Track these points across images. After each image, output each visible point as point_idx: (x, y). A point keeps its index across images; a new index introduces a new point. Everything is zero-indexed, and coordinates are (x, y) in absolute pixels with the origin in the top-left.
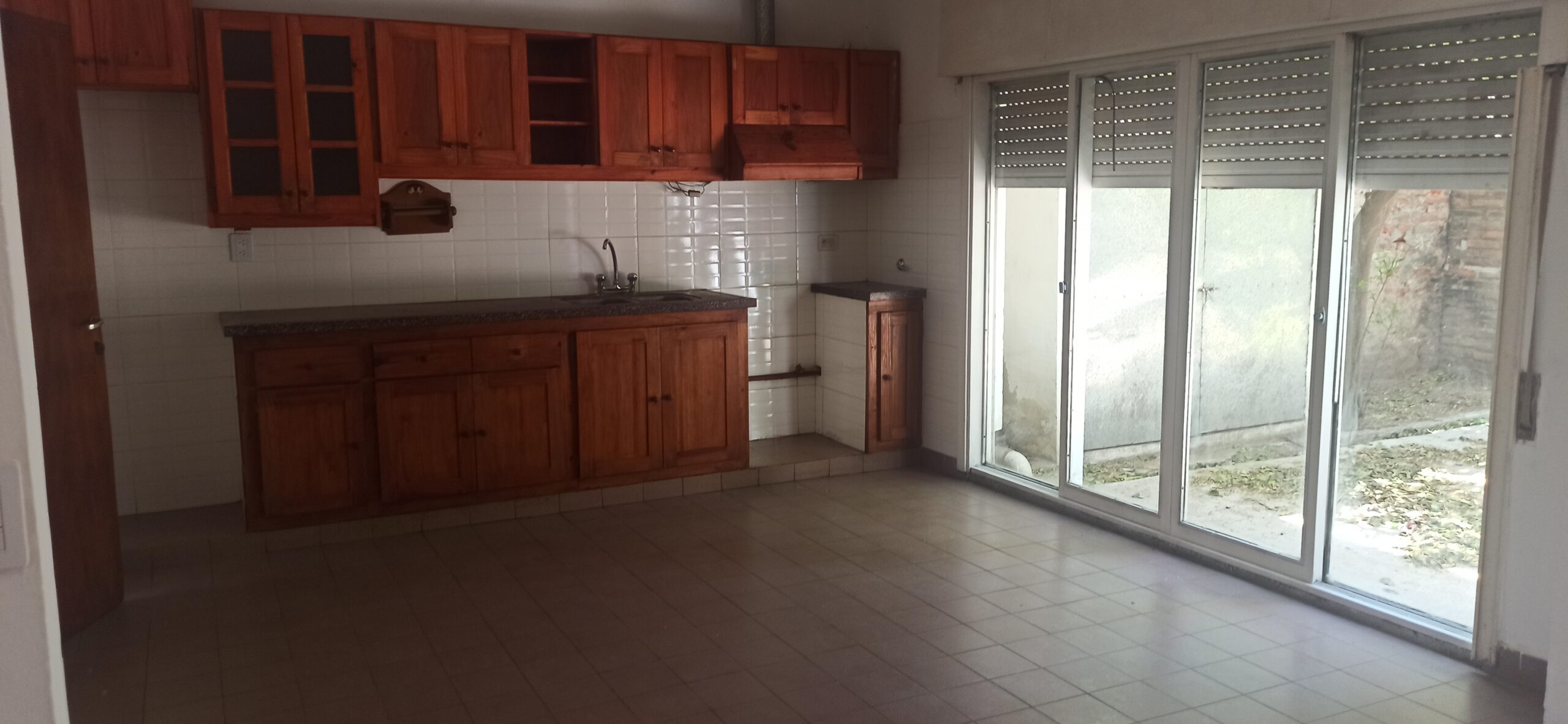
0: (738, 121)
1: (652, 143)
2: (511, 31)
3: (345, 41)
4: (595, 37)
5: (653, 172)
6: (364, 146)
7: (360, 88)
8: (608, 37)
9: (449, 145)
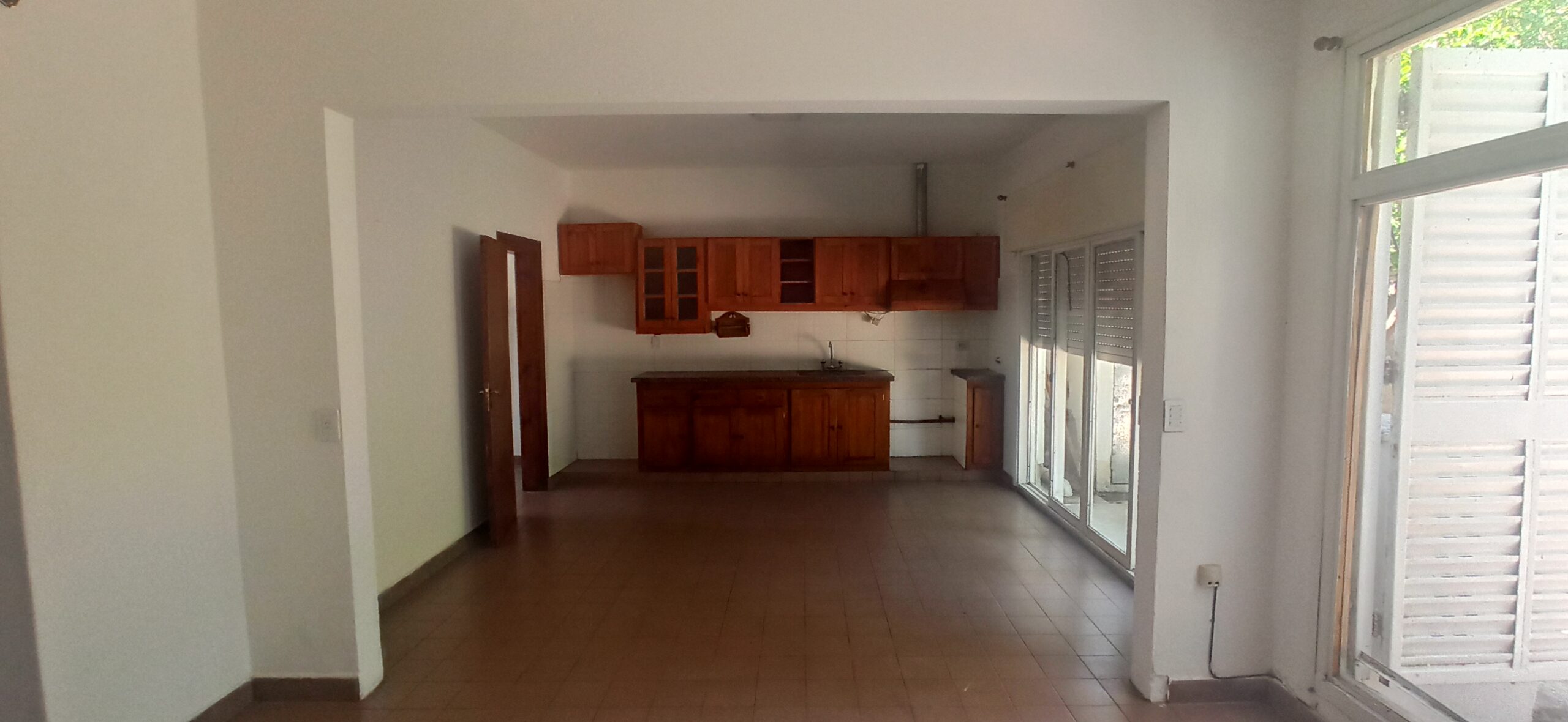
0: (895, 277)
1: (844, 291)
2: (771, 238)
3: (694, 249)
4: (815, 238)
5: (846, 306)
6: (701, 297)
7: (700, 270)
8: (821, 238)
9: (739, 295)
